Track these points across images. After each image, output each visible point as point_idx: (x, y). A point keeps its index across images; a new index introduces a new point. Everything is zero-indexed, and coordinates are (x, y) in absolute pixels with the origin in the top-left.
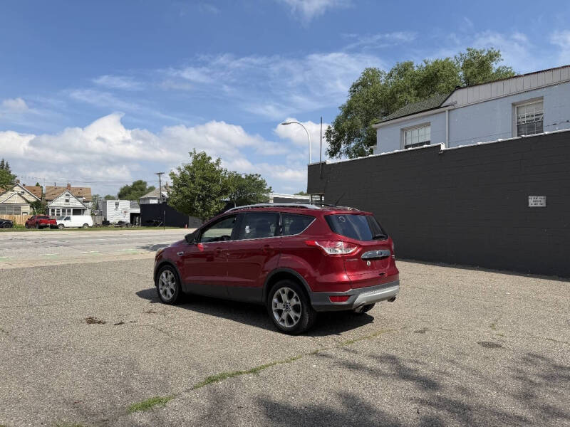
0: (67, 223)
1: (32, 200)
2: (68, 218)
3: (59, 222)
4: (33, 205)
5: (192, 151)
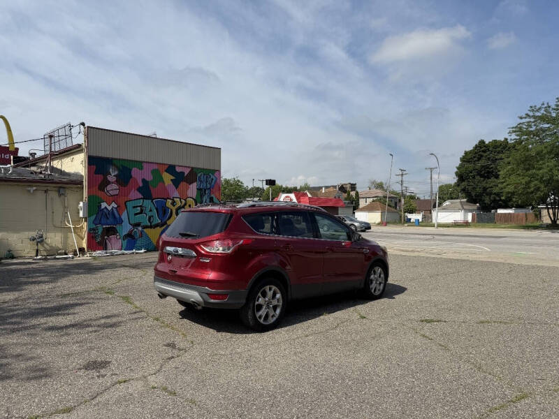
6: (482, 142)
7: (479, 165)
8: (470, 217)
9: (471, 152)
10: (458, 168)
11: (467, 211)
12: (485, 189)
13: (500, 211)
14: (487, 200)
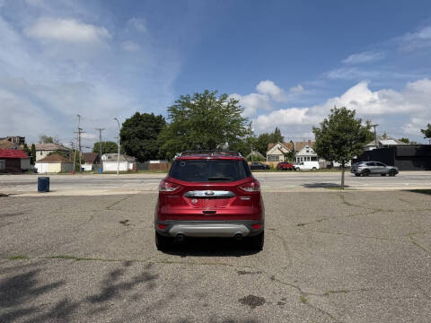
0: (301, 167)
1: (286, 151)
2: (303, 164)
3: (296, 166)
4: (286, 155)
5: (333, 108)
6: (138, 114)
7: (136, 130)
8: (131, 166)
9: (130, 120)
10: (121, 131)
11: (129, 162)
12: (141, 147)
13: (152, 162)
14: (142, 154)
